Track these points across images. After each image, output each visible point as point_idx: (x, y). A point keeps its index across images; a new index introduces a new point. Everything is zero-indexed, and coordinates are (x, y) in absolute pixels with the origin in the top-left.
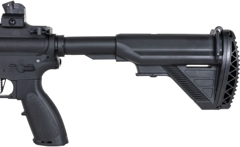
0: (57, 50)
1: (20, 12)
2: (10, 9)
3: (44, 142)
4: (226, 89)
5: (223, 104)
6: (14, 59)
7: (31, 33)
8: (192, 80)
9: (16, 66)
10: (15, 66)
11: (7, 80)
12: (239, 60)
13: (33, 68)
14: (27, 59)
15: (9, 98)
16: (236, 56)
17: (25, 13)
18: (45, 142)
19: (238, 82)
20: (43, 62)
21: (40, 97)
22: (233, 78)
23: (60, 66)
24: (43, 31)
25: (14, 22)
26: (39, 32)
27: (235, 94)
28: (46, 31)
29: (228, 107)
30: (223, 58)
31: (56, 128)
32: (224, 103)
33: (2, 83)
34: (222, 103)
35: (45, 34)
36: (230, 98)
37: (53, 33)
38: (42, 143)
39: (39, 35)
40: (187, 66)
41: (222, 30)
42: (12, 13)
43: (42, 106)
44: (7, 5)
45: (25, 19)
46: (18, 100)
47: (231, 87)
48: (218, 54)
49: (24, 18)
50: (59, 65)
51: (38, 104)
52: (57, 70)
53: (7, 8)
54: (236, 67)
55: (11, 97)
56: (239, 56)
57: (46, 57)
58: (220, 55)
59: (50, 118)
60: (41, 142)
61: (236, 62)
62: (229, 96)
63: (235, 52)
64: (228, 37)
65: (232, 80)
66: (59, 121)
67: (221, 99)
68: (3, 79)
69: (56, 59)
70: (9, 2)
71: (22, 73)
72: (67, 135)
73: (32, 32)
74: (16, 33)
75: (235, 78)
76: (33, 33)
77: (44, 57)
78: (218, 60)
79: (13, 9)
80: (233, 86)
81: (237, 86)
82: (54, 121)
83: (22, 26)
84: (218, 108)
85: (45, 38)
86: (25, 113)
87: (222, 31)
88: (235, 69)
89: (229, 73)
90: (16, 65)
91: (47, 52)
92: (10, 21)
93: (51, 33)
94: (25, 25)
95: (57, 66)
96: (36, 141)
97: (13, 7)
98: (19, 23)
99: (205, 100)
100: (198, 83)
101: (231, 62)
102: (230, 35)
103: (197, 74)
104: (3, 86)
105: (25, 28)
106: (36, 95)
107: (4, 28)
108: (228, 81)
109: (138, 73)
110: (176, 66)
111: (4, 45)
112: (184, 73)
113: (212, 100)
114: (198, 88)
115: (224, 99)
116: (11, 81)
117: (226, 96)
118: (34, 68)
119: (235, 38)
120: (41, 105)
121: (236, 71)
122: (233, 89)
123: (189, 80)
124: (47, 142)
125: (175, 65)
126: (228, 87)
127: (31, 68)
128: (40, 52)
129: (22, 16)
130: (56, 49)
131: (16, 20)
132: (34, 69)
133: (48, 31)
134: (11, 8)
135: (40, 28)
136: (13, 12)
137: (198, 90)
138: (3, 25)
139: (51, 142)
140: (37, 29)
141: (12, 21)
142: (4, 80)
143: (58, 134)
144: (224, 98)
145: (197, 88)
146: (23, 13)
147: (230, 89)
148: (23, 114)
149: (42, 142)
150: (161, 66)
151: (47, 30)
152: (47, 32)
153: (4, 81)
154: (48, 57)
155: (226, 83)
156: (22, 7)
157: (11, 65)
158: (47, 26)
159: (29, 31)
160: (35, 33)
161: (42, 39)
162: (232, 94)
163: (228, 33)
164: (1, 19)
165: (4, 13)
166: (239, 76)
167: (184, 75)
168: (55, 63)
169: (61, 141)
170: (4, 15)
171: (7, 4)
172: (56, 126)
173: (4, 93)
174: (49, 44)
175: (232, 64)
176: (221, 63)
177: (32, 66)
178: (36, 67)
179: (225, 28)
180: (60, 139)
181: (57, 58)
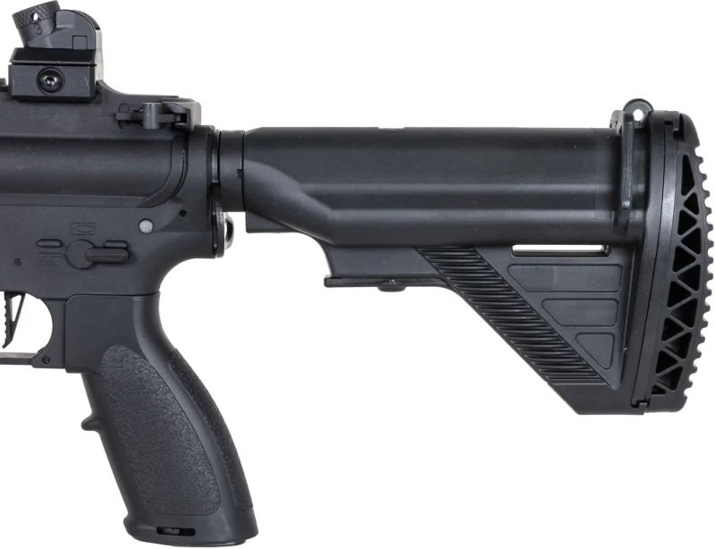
0: (218, 185)
1: (80, 45)
2: (44, 32)
3: (165, 530)
4: (665, 337)
5: (653, 393)
6: (56, 217)
7: (119, 122)
8: (534, 301)
9: (62, 245)
10: (57, 244)
11: (27, 296)
12: (711, 227)
13: (125, 254)
14: (105, 220)
15: (35, 366)
16: (696, 212)
17: (97, 46)
18: (169, 530)
19: (707, 309)
20: (167, 229)
21: (152, 363)
22: (689, 294)
23: (229, 247)
24: (165, 116)
25: (56, 79)
26: (151, 120)
27: (699, 355)
28: (177, 114)
29: (677, 404)
30: (648, 218)
31: (210, 478)
32: (658, 390)
33: (8, 307)
34: (650, 390)
35: (173, 127)
36: (680, 370)
37: (205, 122)
38: (160, 535)
39: (151, 131)
40: (517, 248)
41: (650, 113)
42: (50, 46)
43: (159, 397)
44: (32, 17)
45: (97, 69)
46: (68, 371)
47: (681, 329)
48: (627, 204)
49: (93, 66)
50: (226, 244)
51: (144, 388)
52: (217, 261)
53: (33, 30)
54: (698, 251)
55: (42, 360)
56: (709, 211)
57: (178, 211)
58: (634, 206)
59: (189, 440)
60: (155, 529)
61: (698, 231)
62: (676, 362)
63: (694, 196)
64: (670, 138)
65: (684, 302)
66: (222, 453)
67: (648, 375)
68: (15, 294)
69: (214, 219)
70: (37, 6)
71: (86, 272)
72: (252, 506)
73: (121, 116)
74: (64, 122)
75: (694, 294)
76: (128, 122)
77: (169, 211)
78: (626, 226)
79: (53, 32)
80: (690, 324)
81: (705, 324)
82: (205, 453)
83: (88, 95)
84: (636, 407)
85: (172, 143)
86: (96, 422)
87: (650, 115)
88: (693, 259)
89: (674, 276)
90: (63, 241)
91: (178, 195)
92: (44, 75)
93: (194, 122)
94: (99, 93)
95: (215, 246)
96: (135, 527)
97: (55, 25)
98: (74, 85)
99: (584, 379)
100: (559, 315)
101: (681, 231)
102: (675, 132)
103: (555, 280)
104: (14, 320)
105: (99, 102)
106: (136, 356)
107: (18, 104)
108: (670, 304)
109: (332, 278)
110: (475, 251)
111: (19, 168)
112: (503, 274)
113: (613, 378)
114: (560, 331)
115: (658, 375)
116: (44, 300)
117: (664, 361)
118: (129, 253)
119: (697, 143)
120: (155, 391)
121: (698, 268)
122: (688, 336)
123: (524, 302)
124: (177, 531)
125: (470, 246)
126: (670, 328)
127: (119, 254)
128: (152, 194)
129: (86, 57)
130: (214, 181)
131: (67, 72)
132: (129, 257)
133: (185, 116)
134: (46, 26)
135: (153, 104)
136: (53, 44)
137: (559, 338)
138: (15, 92)
139: (191, 532)
140: (143, 107)
141: (51, 75)
142: (19, 297)
143: (219, 502)
144: (658, 371)
145: (552, 331)
146: (90, 48)
147: (680, 335)
148: (87, 425)
149: (160, 531)
150: (416, 247)
151: (181, 111)
152: (179, 119)
153: (16, 300)
154: (183, 213)
155: (662, 311)
156: (86, 25)
157: (42, 240)
158: (181, 96)
159: (115, 115)
160: (137, 120)
161: (162, 142)
162: (689, 354)
163: (669, 123)
164: (9, 66)
165: (21, 45)
166: (710, 285)
167: (503, 281)
168: (211, 233)
169: (228, 528)
170: (19, 54)
171: (31, 12)
172: (212, 473)
173: (16, 347)
174: (186, 162)
175: (684, 241)
176: (641, 237)
177: (124, 245)
178: (139, 249)
179: (661, 105)
180: (225, 520)
181: (215, 216)
